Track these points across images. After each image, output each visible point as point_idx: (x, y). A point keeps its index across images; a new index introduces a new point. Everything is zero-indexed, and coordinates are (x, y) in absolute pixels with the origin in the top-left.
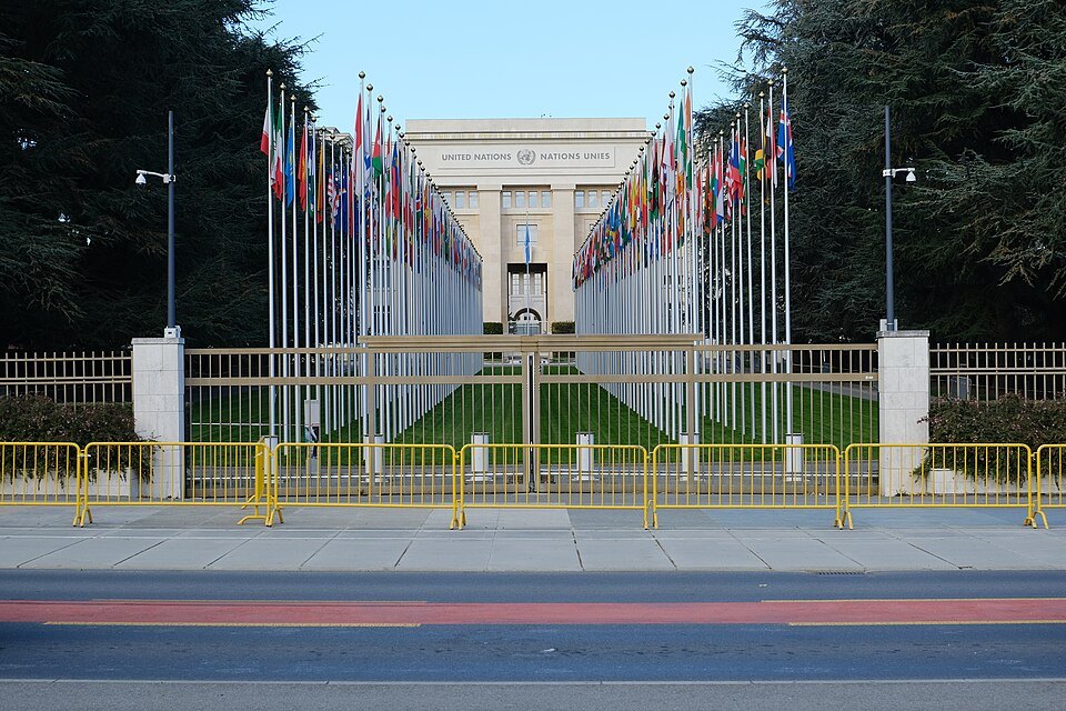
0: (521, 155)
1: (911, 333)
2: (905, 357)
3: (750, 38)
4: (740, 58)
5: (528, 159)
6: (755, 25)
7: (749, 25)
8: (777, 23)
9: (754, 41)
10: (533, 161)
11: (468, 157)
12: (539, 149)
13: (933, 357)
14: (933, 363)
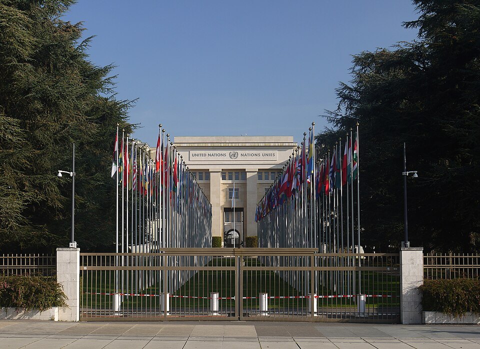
0: (231, 154)
1: (415, 249)
2: (412, 259)
3: (344, 99)
4: (339, 108)
5: (234, 156)
6: (347, 92)
7: (344, 92)
8: (357, 91)
9: (346, 100)
10: (237, 157)
11: (205, 155)
12: (240, 152)
13: (425, 260)
14: (425, 262)
